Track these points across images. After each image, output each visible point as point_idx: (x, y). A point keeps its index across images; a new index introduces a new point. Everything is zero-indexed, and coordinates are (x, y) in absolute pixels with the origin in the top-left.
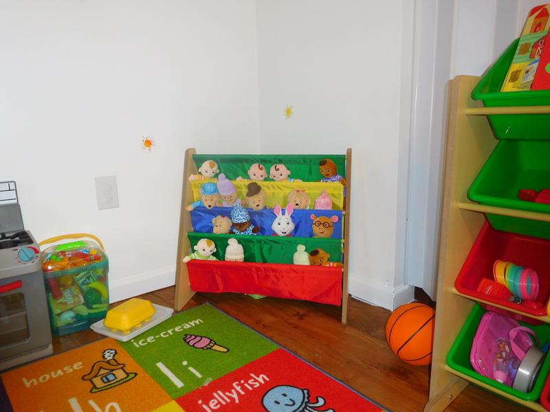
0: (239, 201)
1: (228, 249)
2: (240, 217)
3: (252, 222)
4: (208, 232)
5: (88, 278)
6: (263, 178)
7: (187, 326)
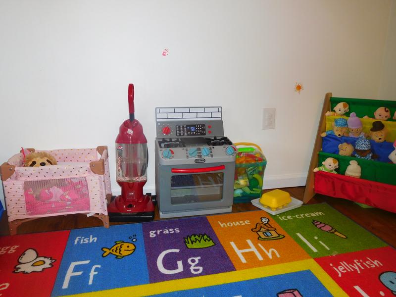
0: (363, 134)
1: (349, 168)
2: (363, 145)
3: (371, 150)
4: (335, 153)
5: (254, 171)
6: (386, 118)
7: (313, 215)
